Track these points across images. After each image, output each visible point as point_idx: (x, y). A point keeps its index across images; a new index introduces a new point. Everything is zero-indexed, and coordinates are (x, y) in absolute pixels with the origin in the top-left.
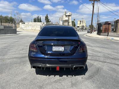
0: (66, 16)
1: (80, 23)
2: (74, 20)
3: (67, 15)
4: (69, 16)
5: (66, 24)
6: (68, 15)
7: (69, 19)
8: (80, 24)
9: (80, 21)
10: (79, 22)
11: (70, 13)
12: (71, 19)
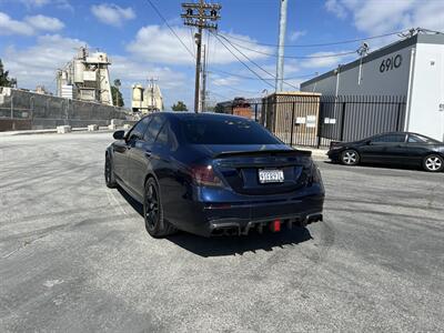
0: (87, 65)
1: (139, 98)
2: (118, 82)
3: (89, 60)
4: (100, 66)
5: (90, 96)
6: (96, 64)
7: (98, 76)
8: (142, 99)
9: (142, 90)
10: (137, 93)
11: (104, 55)
12: (107, 79)
